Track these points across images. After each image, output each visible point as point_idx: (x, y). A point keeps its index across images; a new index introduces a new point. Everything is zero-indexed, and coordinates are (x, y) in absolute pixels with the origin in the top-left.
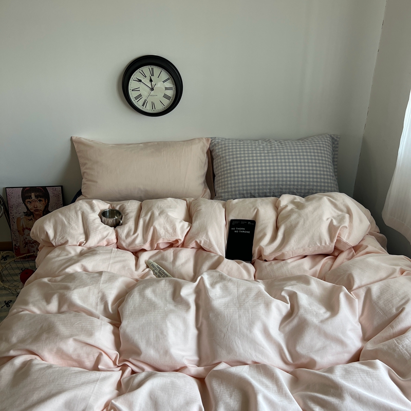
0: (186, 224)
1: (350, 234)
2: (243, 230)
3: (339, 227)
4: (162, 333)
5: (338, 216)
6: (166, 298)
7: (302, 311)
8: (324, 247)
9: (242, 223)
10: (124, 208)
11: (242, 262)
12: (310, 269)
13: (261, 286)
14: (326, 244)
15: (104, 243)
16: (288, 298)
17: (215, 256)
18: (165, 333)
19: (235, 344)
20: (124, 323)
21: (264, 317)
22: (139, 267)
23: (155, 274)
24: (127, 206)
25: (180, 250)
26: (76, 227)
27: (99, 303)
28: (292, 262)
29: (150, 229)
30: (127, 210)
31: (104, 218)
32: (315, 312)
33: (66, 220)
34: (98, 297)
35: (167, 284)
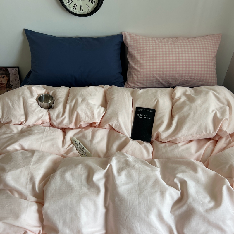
0: (102, 109)
1: (229, 124)
2: (145, 117)
3: (222, 119)
4: (76, 214)
5: (221, 108)
6: (81, 181)
7: (190, 200)
8: (209, 135)
9: (145, 110)
10: (55, 94)
11: (143, 143)
12: (196, 152)
13: (158, 173)
14: (210, 132)
15: (40, 122)
16: (179, 185)
17: (123, 137)
18: (78, 215)
19: (134, 226)
20: (46, 205)
21: (159, 205)
22: (65, 144)
23: (77, 149)
24: (58, 92)
25: (97, 130)
26: (18, 109)
27: (28, 183)
28: (182, 146)
29: (74, 113)
30: (58, 96)
31: (40, 102)
32: (201, 201)
33: (11, 103)
34: (28, 178)
35: (83, 168)
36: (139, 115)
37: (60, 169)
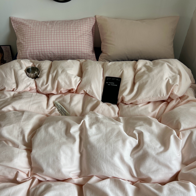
0: (79, 78)
1: (179, 89)
2: (113, 84)
3: (173, 85)
4: (57, 158)
5: (173, 76)
6: (61, 133)
7: (145, 146)
8: (162, 97)
9: (113, 79)
10: (40, 67)
11: (111, 105)
12: (152, 111)
13: (121, 126)
14: (163, 95)
15: (29, 89)
16: (137, 135)
17: (95, 100)
18: (59, 159)
19: (102, 166)
20: (34, 151)
21: (121, 150)
22: (49, 106)
23: (59, 110)
24: (42, 65)
25: (74, 95)
26: (10, 79)
27: (20, 135)
28: (141, 106)
29: (56, 81)
30: (42, 68)
31: (28, 73)
32: (154, 147)
33: (4, 74)
34: (19, 132)
35: (63, 124)
36: (108, 83)
37: (45, 125)
